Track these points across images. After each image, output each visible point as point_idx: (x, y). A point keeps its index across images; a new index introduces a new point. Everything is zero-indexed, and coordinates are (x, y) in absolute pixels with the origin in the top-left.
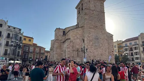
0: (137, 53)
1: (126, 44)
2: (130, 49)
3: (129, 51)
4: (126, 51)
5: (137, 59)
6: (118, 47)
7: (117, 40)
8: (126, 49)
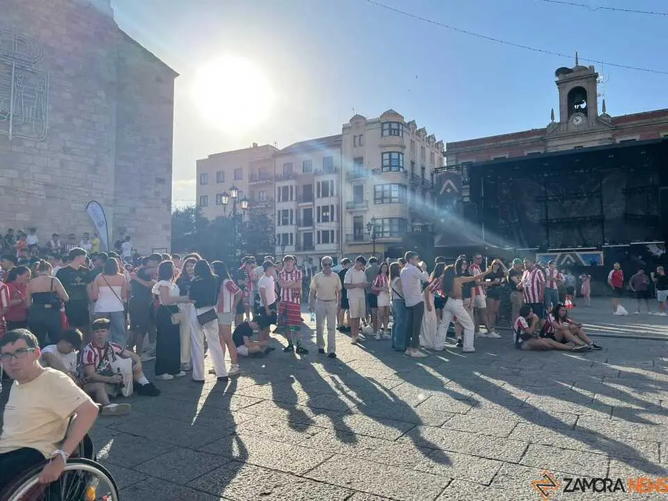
0: (329, 214)
1: (289, 166)
2: (301, 192)
3: (298, 200)
4: (285, 199)
5: (326, 241)
6: (252, 179)
7: (255, 145)
8: (285, 188)
